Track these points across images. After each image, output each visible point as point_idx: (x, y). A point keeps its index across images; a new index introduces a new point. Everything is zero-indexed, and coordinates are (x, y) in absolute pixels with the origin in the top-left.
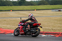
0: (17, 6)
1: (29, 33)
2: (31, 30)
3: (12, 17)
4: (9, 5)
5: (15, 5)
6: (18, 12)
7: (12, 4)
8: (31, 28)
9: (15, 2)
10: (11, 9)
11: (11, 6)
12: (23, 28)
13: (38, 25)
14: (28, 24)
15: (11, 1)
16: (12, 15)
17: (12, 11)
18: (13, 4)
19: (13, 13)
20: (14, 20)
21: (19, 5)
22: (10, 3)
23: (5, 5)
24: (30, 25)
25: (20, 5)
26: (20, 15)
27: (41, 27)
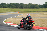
0: (43, 8)
1: (26, 27)
2: (27, 25)
3: (39, 16)
4: (36, 8)
5: (41, 8)
6: (43, 13)
8: (27, 24)
9: (41, 5)
10: (38, 11)
11: (38, 8)
12: (23, 23)
13: (32, 22)
14: (26, 21)
15: (38, 5)
16: (38, 15)
17: (39, 12)
18: (39, 7)
19: (39, 14)
20: (40, 19)
23: (33, 8)
24: (27, 22)
25: (45, 8)
26: (45, 15)
27: (34, 23)
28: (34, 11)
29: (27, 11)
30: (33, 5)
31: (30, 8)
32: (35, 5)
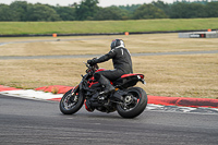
5: (64, 20)
17: (58, 36)
18: (58, 15)
21: (75, 19)
22: (51, 11)
28: (38, 32)
29: (10, 33)
30: (33, 9)
31: (22, 19)
32: (40, 7)
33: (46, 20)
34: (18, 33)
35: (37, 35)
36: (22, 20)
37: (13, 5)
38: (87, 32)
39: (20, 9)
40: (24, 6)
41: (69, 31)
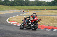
0: (51, 5)
5: (49, 5)
7: (46, 4)
9: (49, 2)
10: (46, 8)
11: (46, 6)
17: (46, 10)
20: (48, 18)
21: (52, 5)
22: (45, 3)
23: (41, 5)
26: (53, 14)
28: (41, 9)
29: (33, 9)
32: (42, 2)
33: (44, 6)
34: (35, 9)
35: (41, 10)
36: (37, 6)
37: (35, 1)
38: (55, 9)
39: (37, 2)
40: (38, 2)
41: (50, 9)
